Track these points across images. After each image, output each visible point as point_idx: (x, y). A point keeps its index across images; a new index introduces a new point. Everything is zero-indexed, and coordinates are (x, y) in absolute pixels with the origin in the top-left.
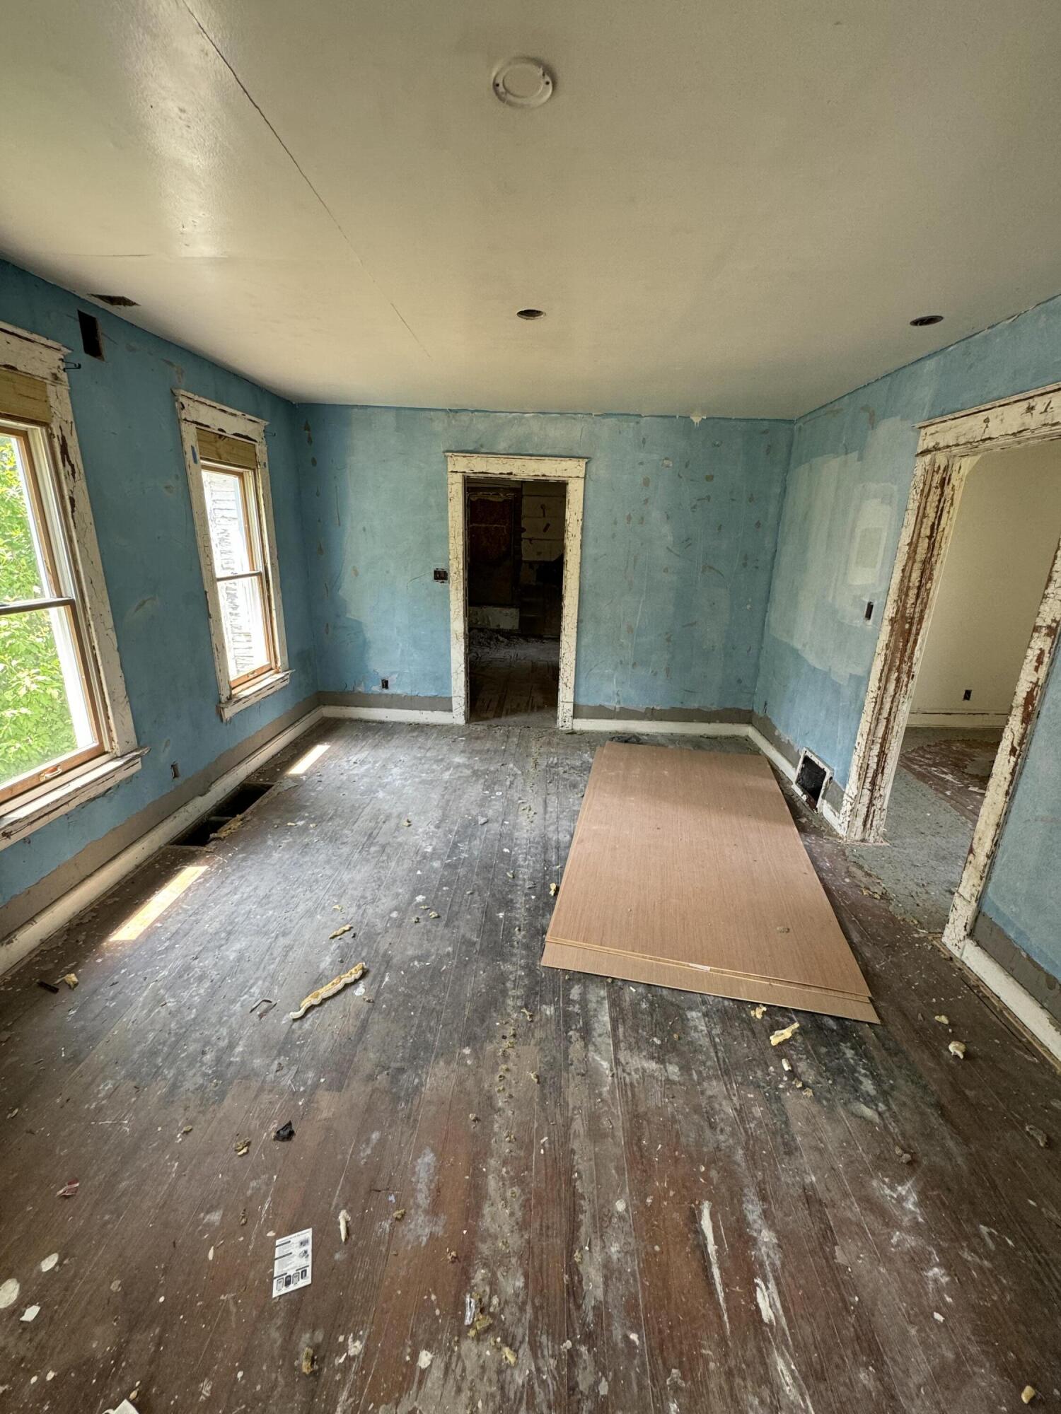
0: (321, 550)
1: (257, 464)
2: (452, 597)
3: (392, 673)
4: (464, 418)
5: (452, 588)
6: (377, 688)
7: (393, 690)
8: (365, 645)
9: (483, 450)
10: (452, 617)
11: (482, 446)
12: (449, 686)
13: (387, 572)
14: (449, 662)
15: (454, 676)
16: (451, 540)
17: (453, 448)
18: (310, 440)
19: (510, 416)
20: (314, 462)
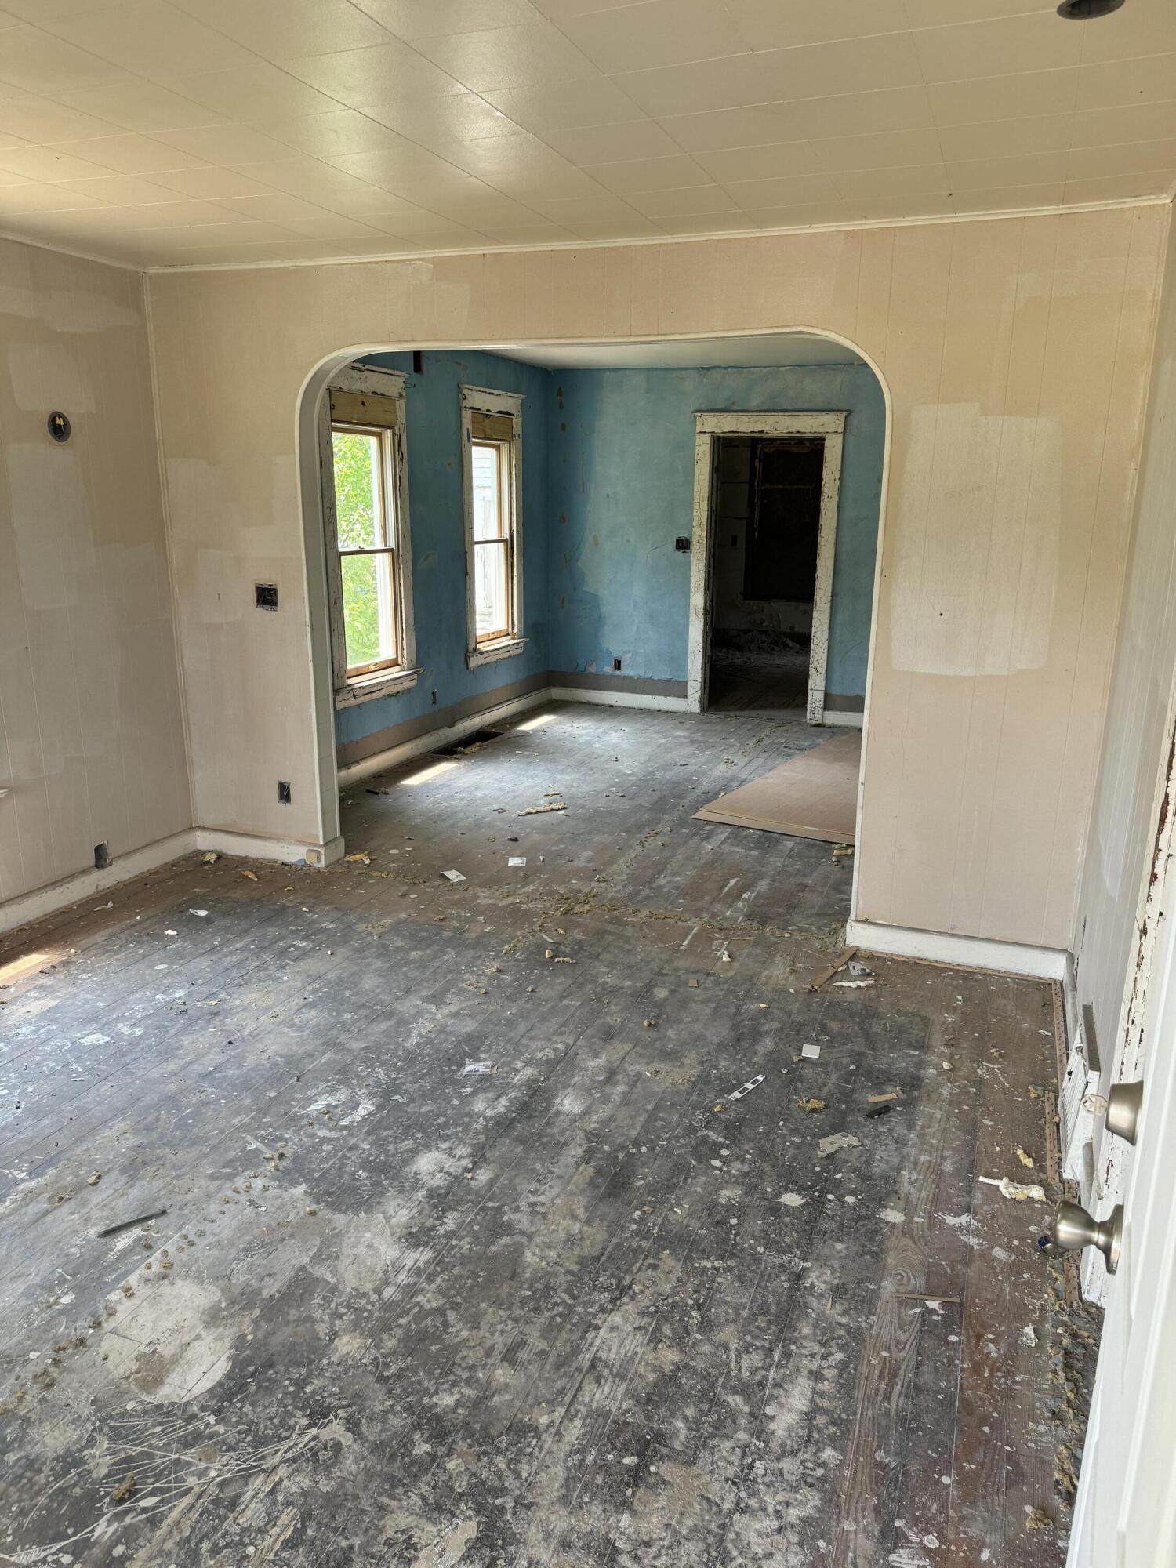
0: (563, 518)
1: (513, 435)
2: (694, 568)
3: (625, 652)
4: (717, 375)
5: (694, 559)
6: (608, 669)
7: (626, 671)
8: (599, 621)
9: (736, 408)
10: (692, 589)
11: (733, 403)
12: (684, 668)
13: (628, 541)
14: (686, 642)
15: (691, 656)
16: (696, 506)
17: (704, 408)
18: (561, 406)
19: (765, 370)
20: (564, 428)
